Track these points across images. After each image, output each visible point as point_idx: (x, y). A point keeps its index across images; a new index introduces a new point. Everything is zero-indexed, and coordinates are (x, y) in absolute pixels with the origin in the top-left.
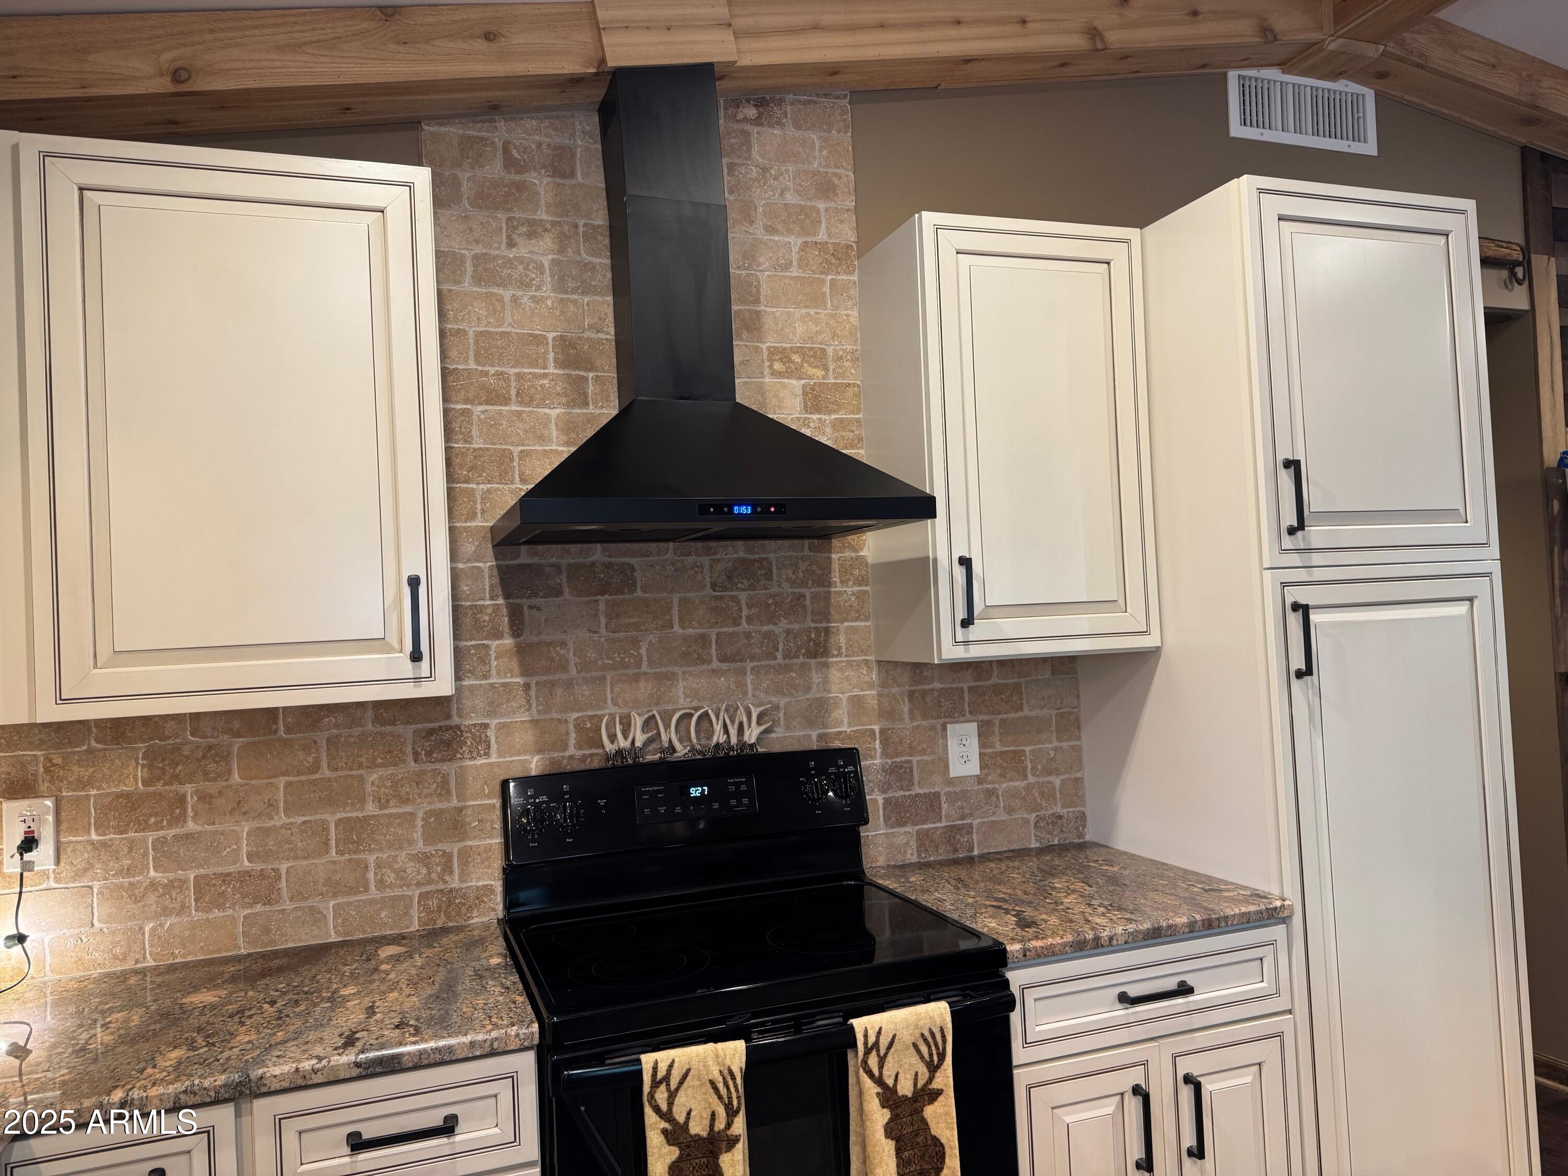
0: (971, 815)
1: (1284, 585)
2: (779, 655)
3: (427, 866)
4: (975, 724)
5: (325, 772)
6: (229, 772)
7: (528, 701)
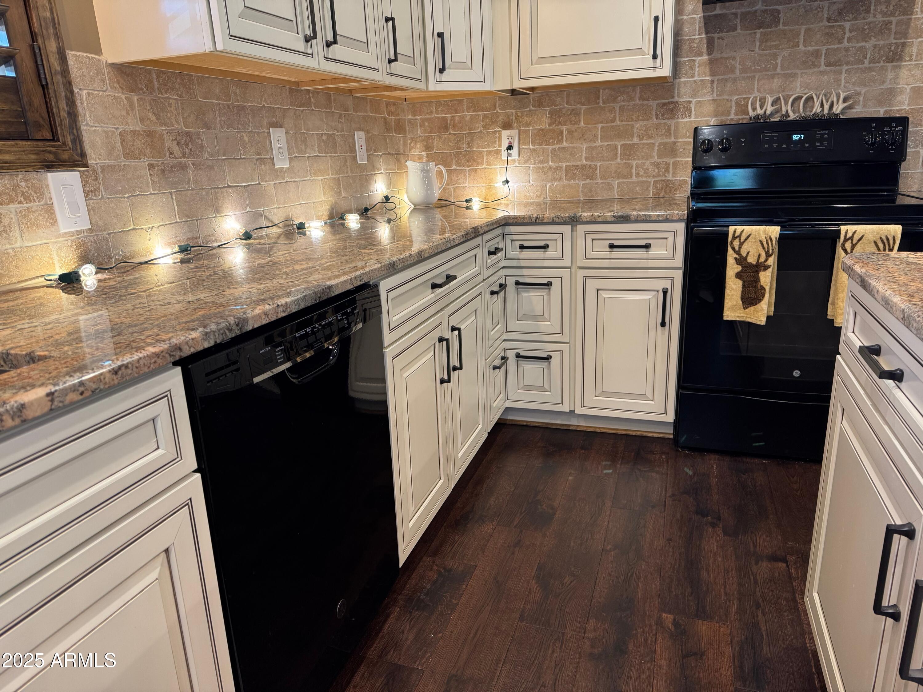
2: (866, 61)
3: (658, 168)
5: (618, 122)
7: (712, 90)
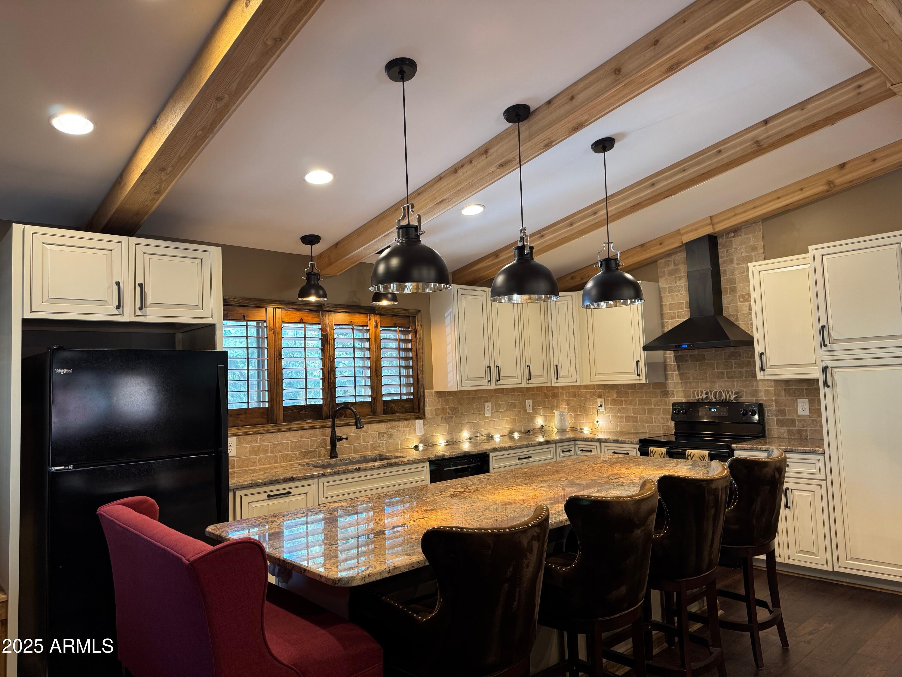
0: (807, 427)
1: (823, 361)
2: (744, 377)
4: (807, 400)
6: (629, 396)
7: (682, 386)
